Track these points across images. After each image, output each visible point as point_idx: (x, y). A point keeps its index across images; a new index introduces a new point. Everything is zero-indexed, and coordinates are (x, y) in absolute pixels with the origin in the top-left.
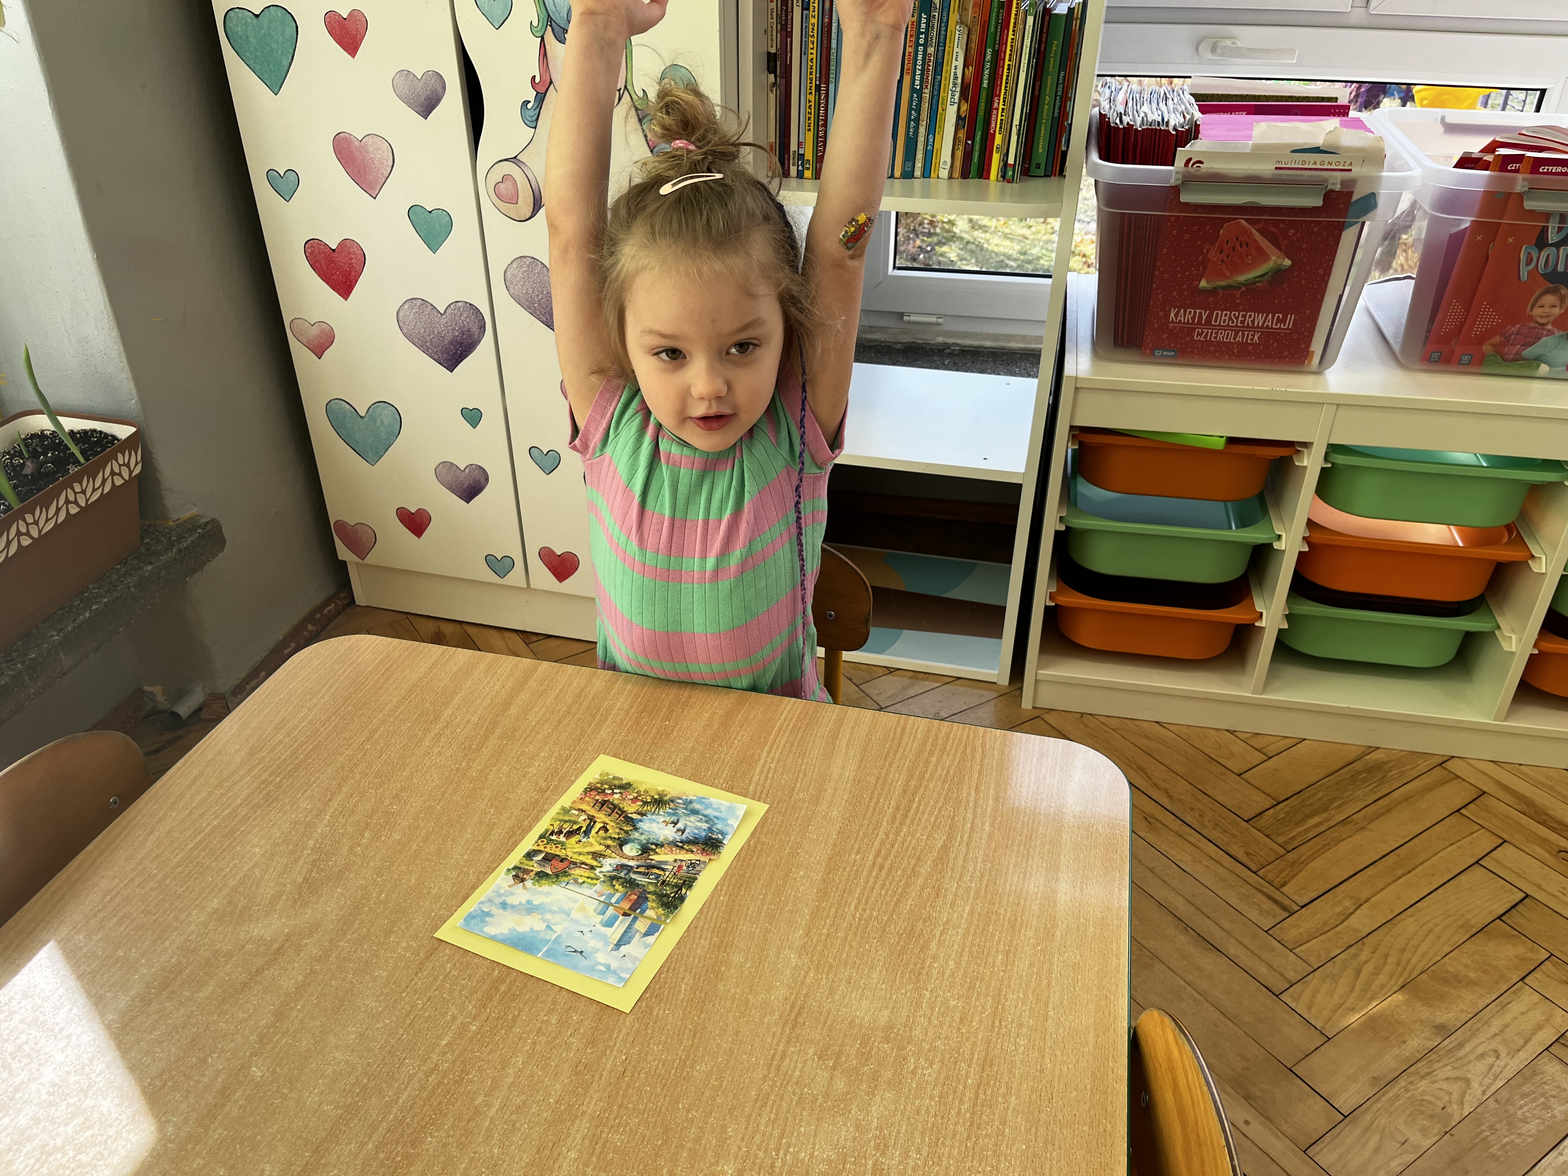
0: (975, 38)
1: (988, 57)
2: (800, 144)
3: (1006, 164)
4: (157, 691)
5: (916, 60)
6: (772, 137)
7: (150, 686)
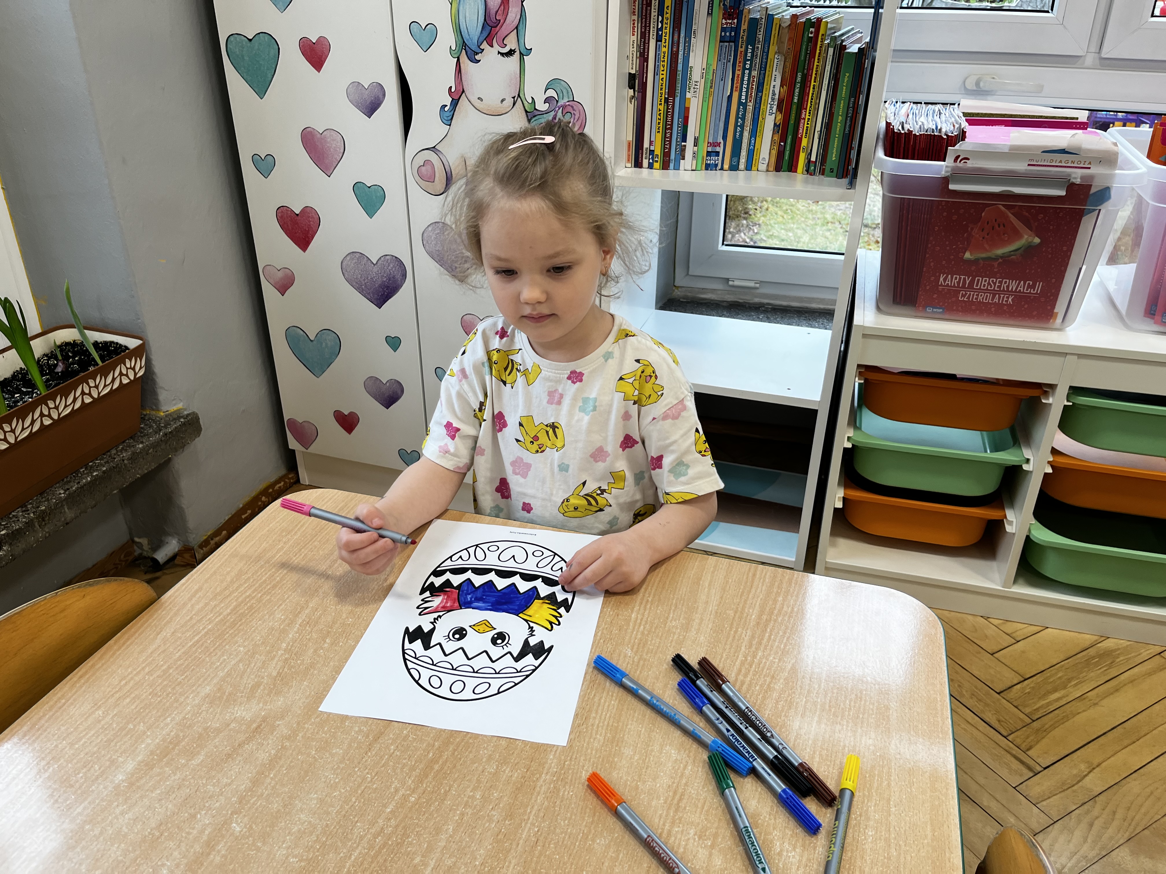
0: (789, 65)
1: (799, 79)
2: (651, 143)
3: (809, 161)
4: (144, 541)
5: (743, 80)
6: (629, 135)
7: (139, 538)
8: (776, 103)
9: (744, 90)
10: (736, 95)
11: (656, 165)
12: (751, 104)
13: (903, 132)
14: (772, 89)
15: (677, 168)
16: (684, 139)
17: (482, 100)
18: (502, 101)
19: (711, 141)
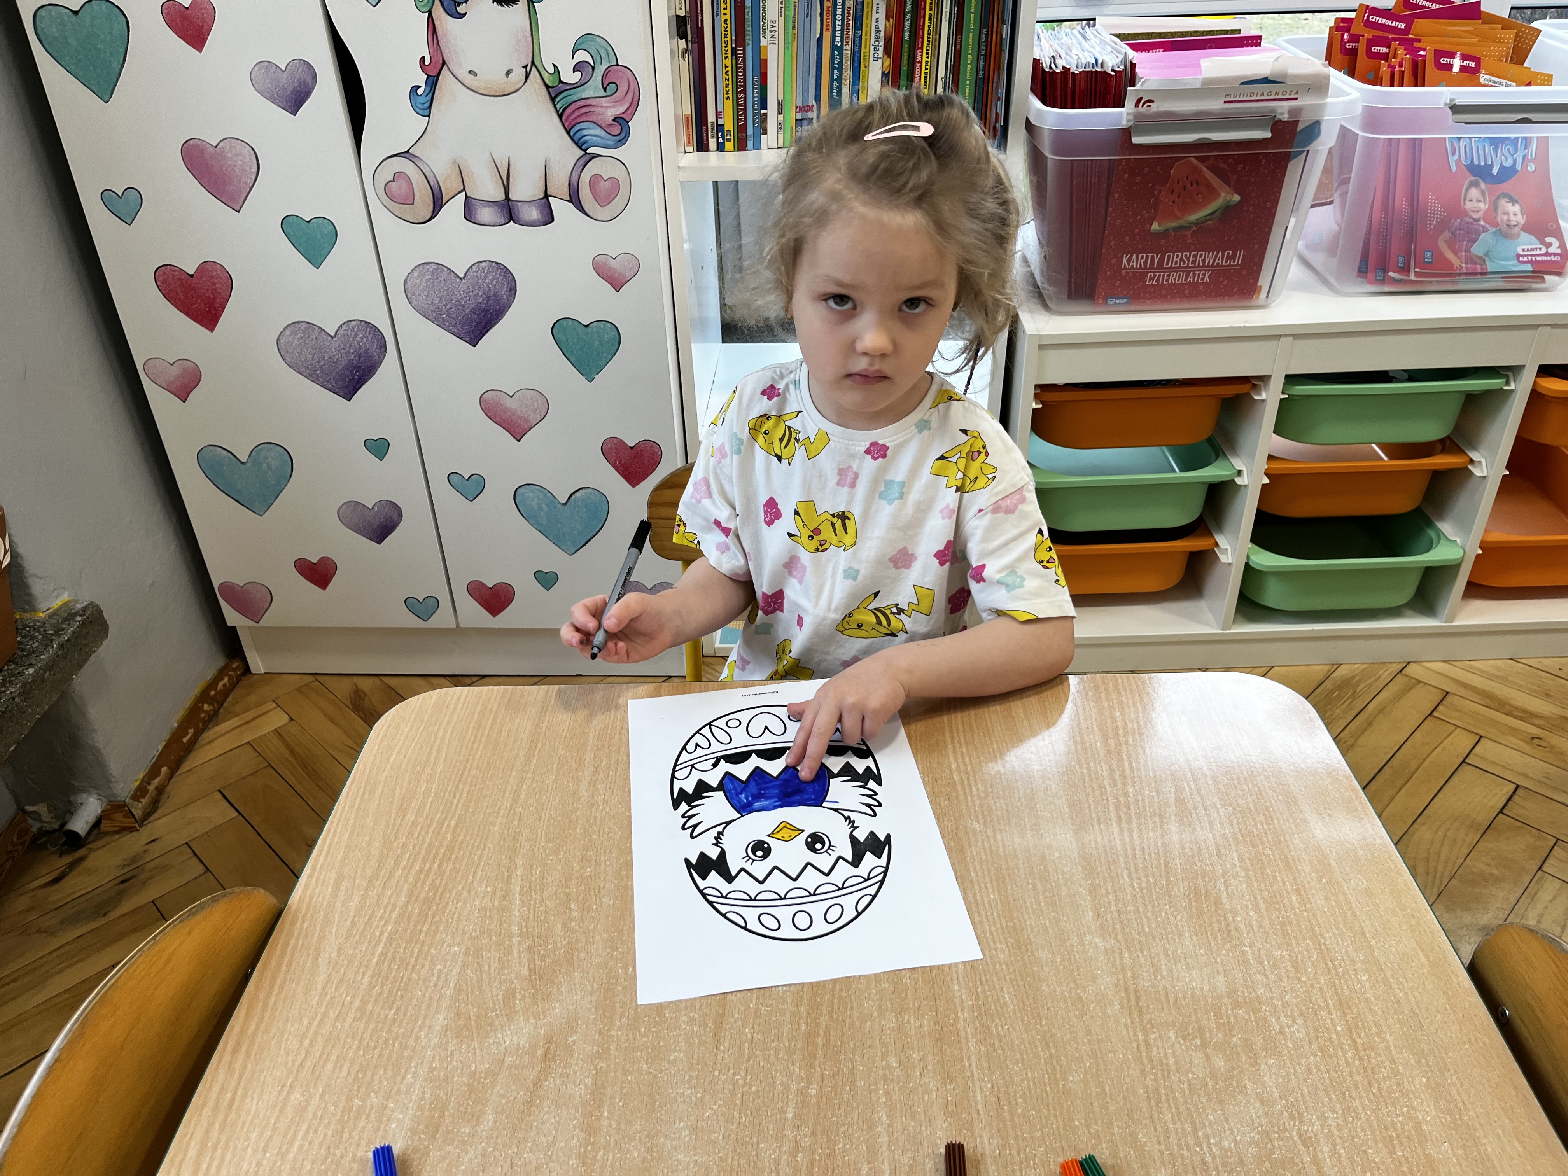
1: (909, 7)
2: (718, 115)
4: (42, 809)
5: (835, 14)
6: (688, 109)
7: (33, 805)
8: (882, 43)
9: (838, 28)
10: (827, 36)
11: (729, 146)
12: (848, 47)
13: (1058, 71)
14: (874, 24)
15: (757, 146)
16: (764, 105)
17: (476, 75)
18: (508, 73)
19: (800, 104)
